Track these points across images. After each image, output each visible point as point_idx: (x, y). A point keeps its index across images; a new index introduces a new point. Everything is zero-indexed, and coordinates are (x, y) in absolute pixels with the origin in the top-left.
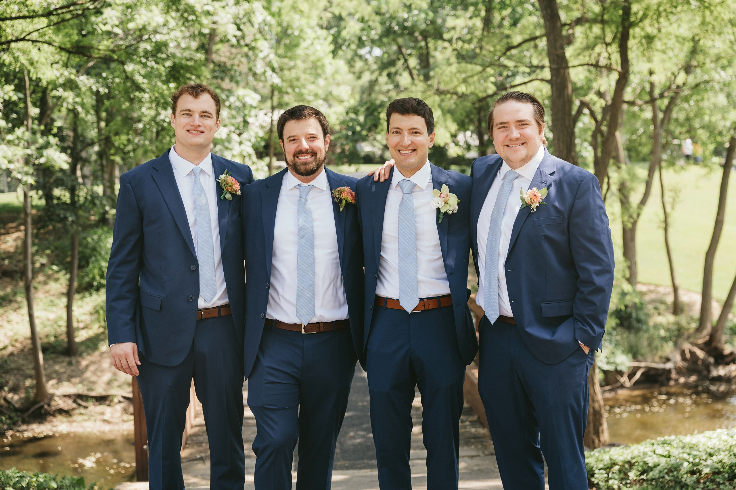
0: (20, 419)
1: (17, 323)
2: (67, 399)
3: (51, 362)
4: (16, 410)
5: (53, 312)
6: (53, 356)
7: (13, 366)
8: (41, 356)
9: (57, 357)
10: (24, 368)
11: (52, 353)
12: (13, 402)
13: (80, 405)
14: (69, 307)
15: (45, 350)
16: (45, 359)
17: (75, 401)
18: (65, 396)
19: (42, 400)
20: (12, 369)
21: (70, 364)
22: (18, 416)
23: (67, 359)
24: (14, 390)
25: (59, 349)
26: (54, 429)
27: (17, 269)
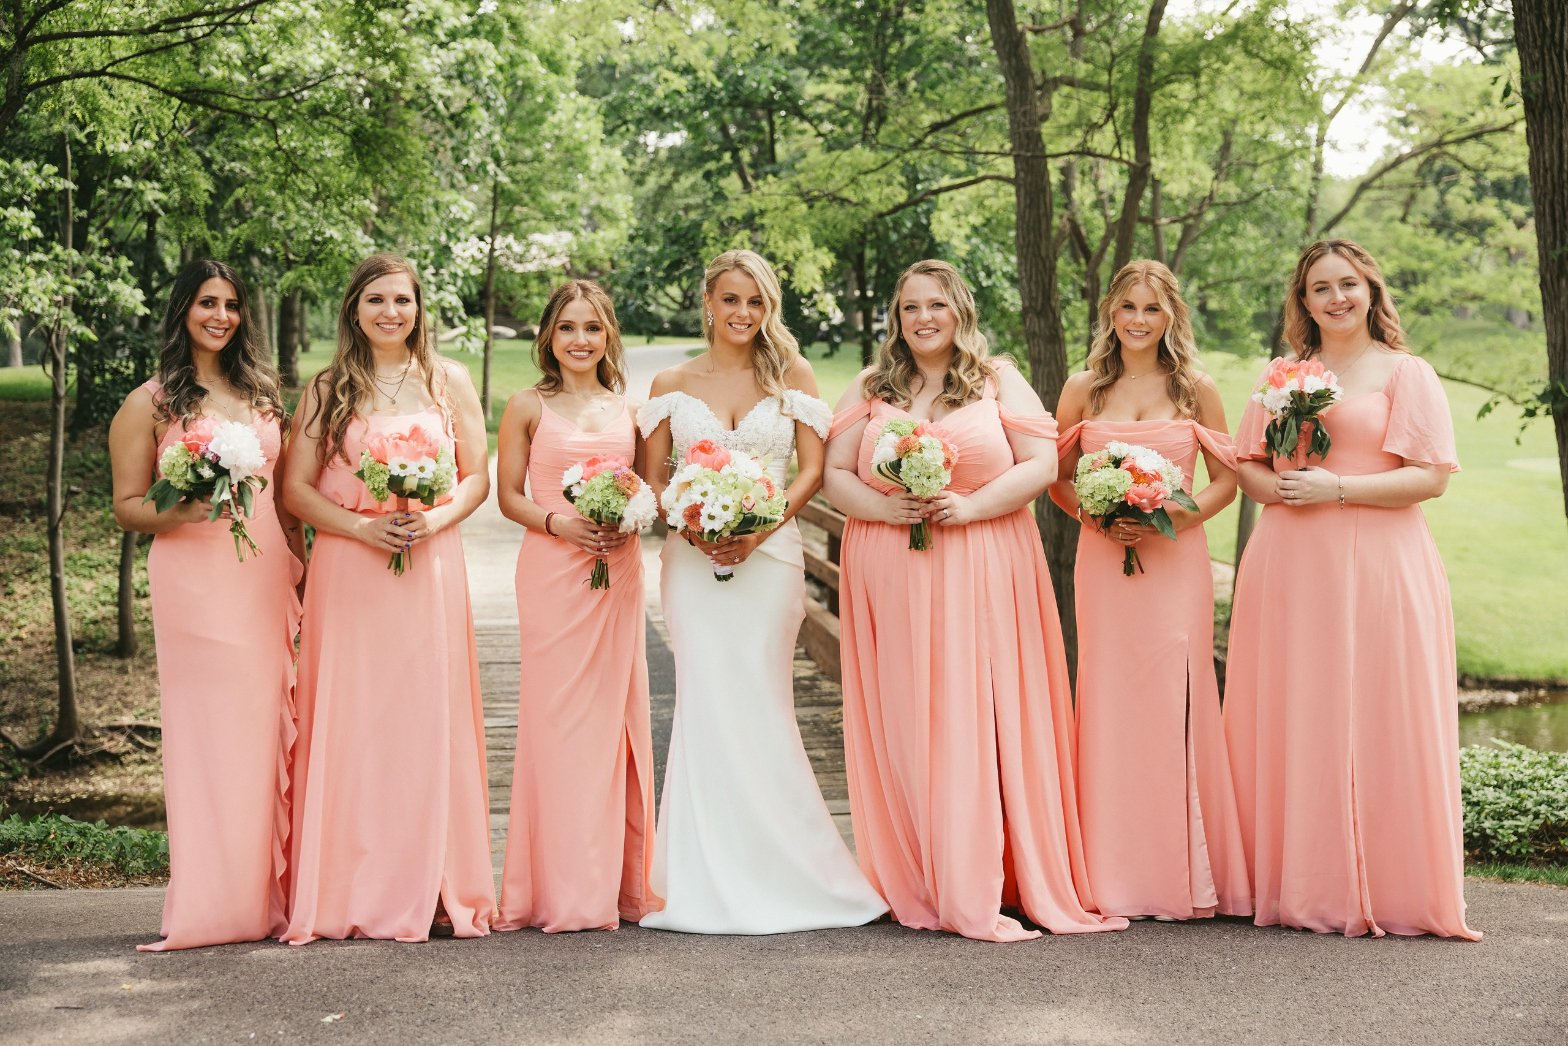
0: (27, 771)
1: (25, 596)
2: (116, 735)
3: (88, 668)
4: (20, 754)
5: (92, 578)
6: (89, 656)
7: (14, 674)
8: (71, 654)
9: (98, 659)
10: (36, 678)
11: (90, 651)
12: (15, 739)
13: (140, 745)
14: (123, 570)
15: (77, 645)
16: (78, 663)
17: (131, 739)
18: (113, 729)
19: (71, 735)
20: (13, 680)
21: (123, 671)
22: (23, 765)
23: (117, 663)
24: (17, 717)
25: (103, 643)
26: (91, 788)
27: (24, 499)
